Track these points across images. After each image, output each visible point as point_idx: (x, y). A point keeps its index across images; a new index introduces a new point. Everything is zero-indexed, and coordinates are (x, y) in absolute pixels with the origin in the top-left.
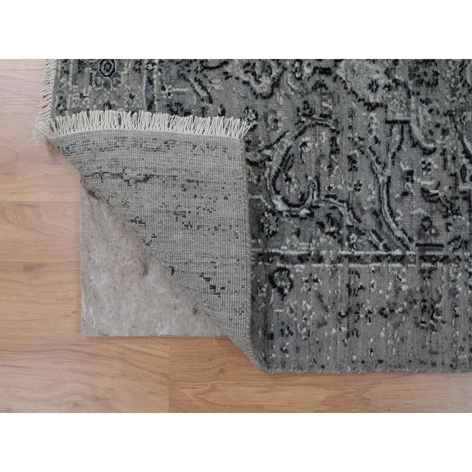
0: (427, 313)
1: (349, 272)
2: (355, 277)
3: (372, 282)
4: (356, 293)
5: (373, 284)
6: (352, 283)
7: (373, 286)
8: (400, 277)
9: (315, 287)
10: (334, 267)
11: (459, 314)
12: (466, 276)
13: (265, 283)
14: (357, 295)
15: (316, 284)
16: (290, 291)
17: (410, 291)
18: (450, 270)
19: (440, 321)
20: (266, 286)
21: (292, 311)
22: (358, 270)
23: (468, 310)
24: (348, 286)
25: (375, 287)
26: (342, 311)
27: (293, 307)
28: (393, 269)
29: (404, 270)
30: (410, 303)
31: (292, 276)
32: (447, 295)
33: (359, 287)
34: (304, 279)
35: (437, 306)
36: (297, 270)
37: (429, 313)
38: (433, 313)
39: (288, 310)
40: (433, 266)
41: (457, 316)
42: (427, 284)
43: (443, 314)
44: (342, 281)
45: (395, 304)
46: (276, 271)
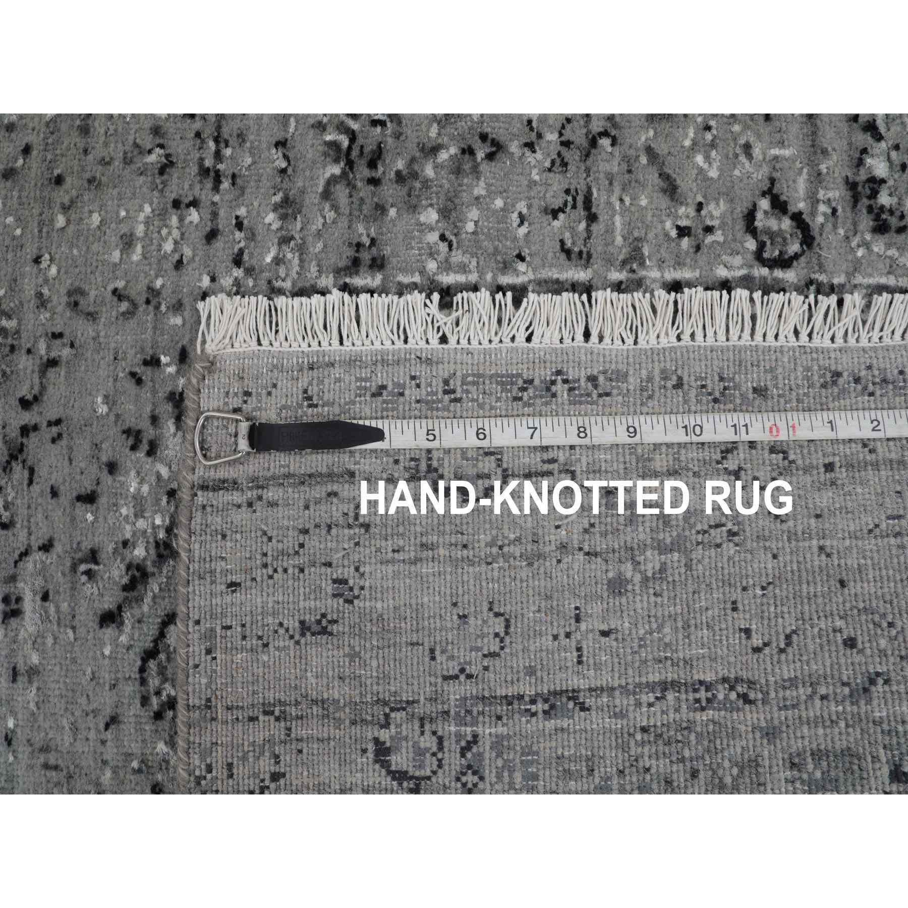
0: (367, 150)
1: (589, 256)
2: (574, 243)
3: (523, 230)
4: (570, 199)
5: (522, 223)
6: (583, 225)
7: (522, 219)
8: (443, 247)
9: (685, 214)
10: (634, 271)
11: (274, 151)
12: (251, 255)
13: (822, 225)
14: (567, 192)
15: (683, 223)
16: (755, 205)
17: (414, 208)
18: (298, 268)
19: (330, 129)
20: (820, 219)
21: (747, 147)
22: (567, 263)
23: (249, 160)
24: (592, 218)
25: (515, 216)
26: (609, 149)
27: (743, 158)
28: (463, 268)
29: (432, 266)
30: (415, 175)
31: (751, 245)
32: (307, 201)
33: (561, 216)
34: (718, 236)
35: (336, 170)
36: (737, 260)
37: (362, 147)
38: (350, 148)
39: (757, 152)
40: (348, 280)
41: (281, 144)
42: (367, 229)
43: (320, 148)
44: (610, 230)
45: (458, 171)
46: (796, 256)
